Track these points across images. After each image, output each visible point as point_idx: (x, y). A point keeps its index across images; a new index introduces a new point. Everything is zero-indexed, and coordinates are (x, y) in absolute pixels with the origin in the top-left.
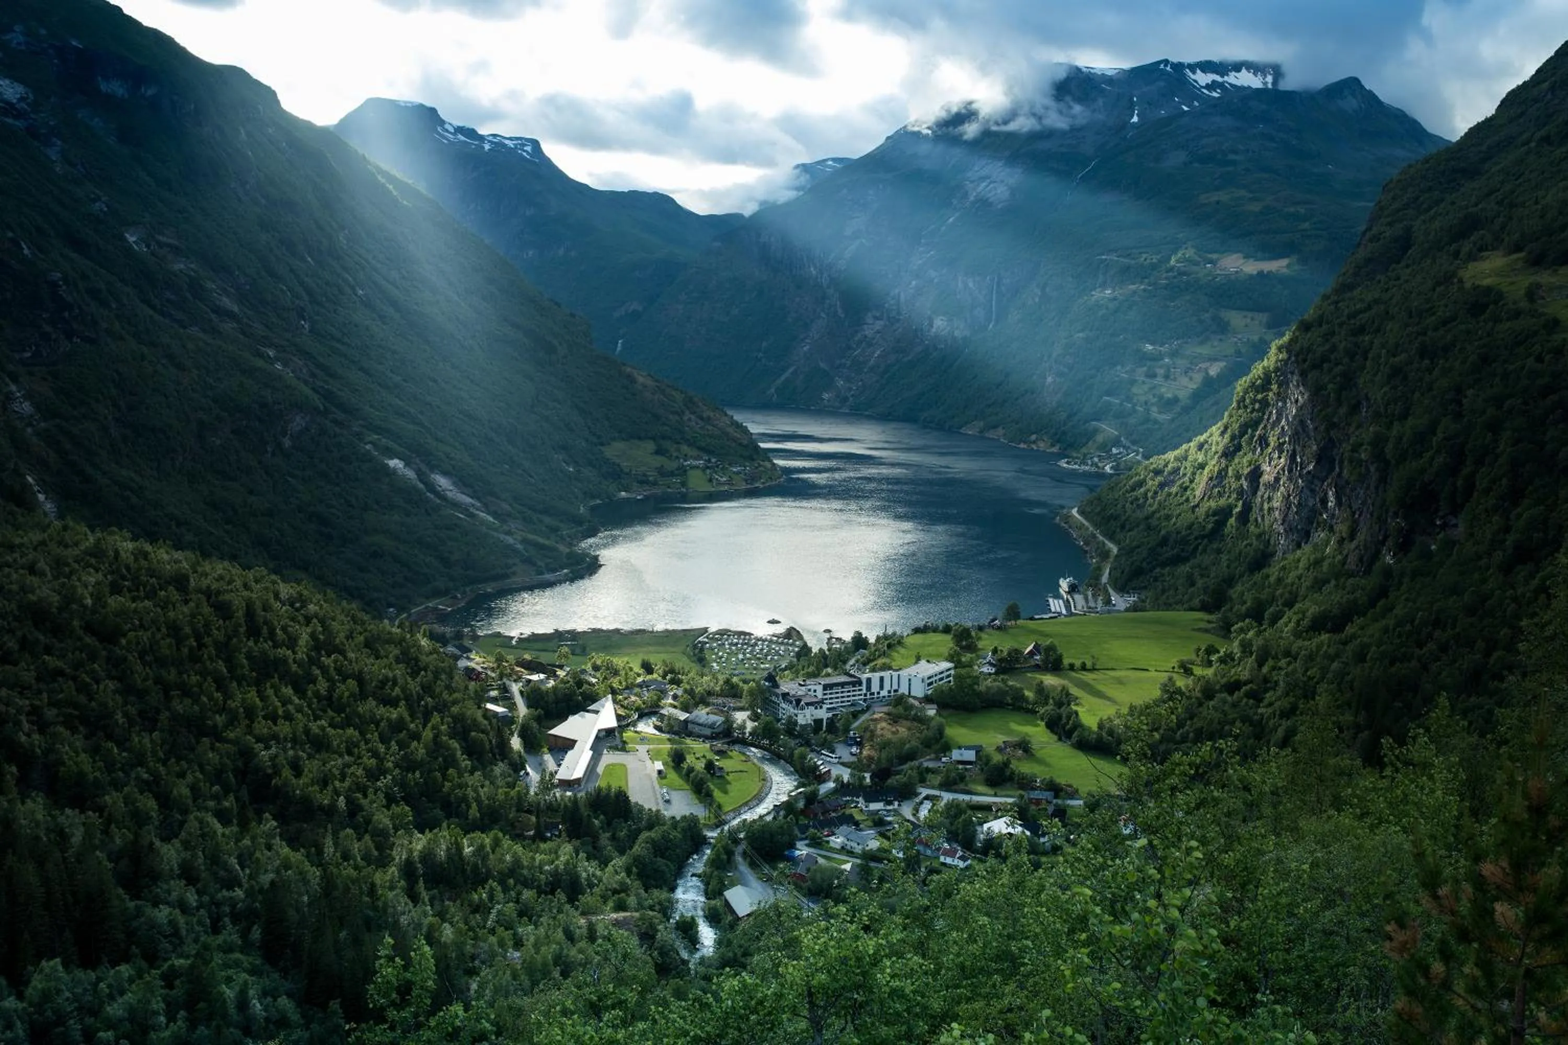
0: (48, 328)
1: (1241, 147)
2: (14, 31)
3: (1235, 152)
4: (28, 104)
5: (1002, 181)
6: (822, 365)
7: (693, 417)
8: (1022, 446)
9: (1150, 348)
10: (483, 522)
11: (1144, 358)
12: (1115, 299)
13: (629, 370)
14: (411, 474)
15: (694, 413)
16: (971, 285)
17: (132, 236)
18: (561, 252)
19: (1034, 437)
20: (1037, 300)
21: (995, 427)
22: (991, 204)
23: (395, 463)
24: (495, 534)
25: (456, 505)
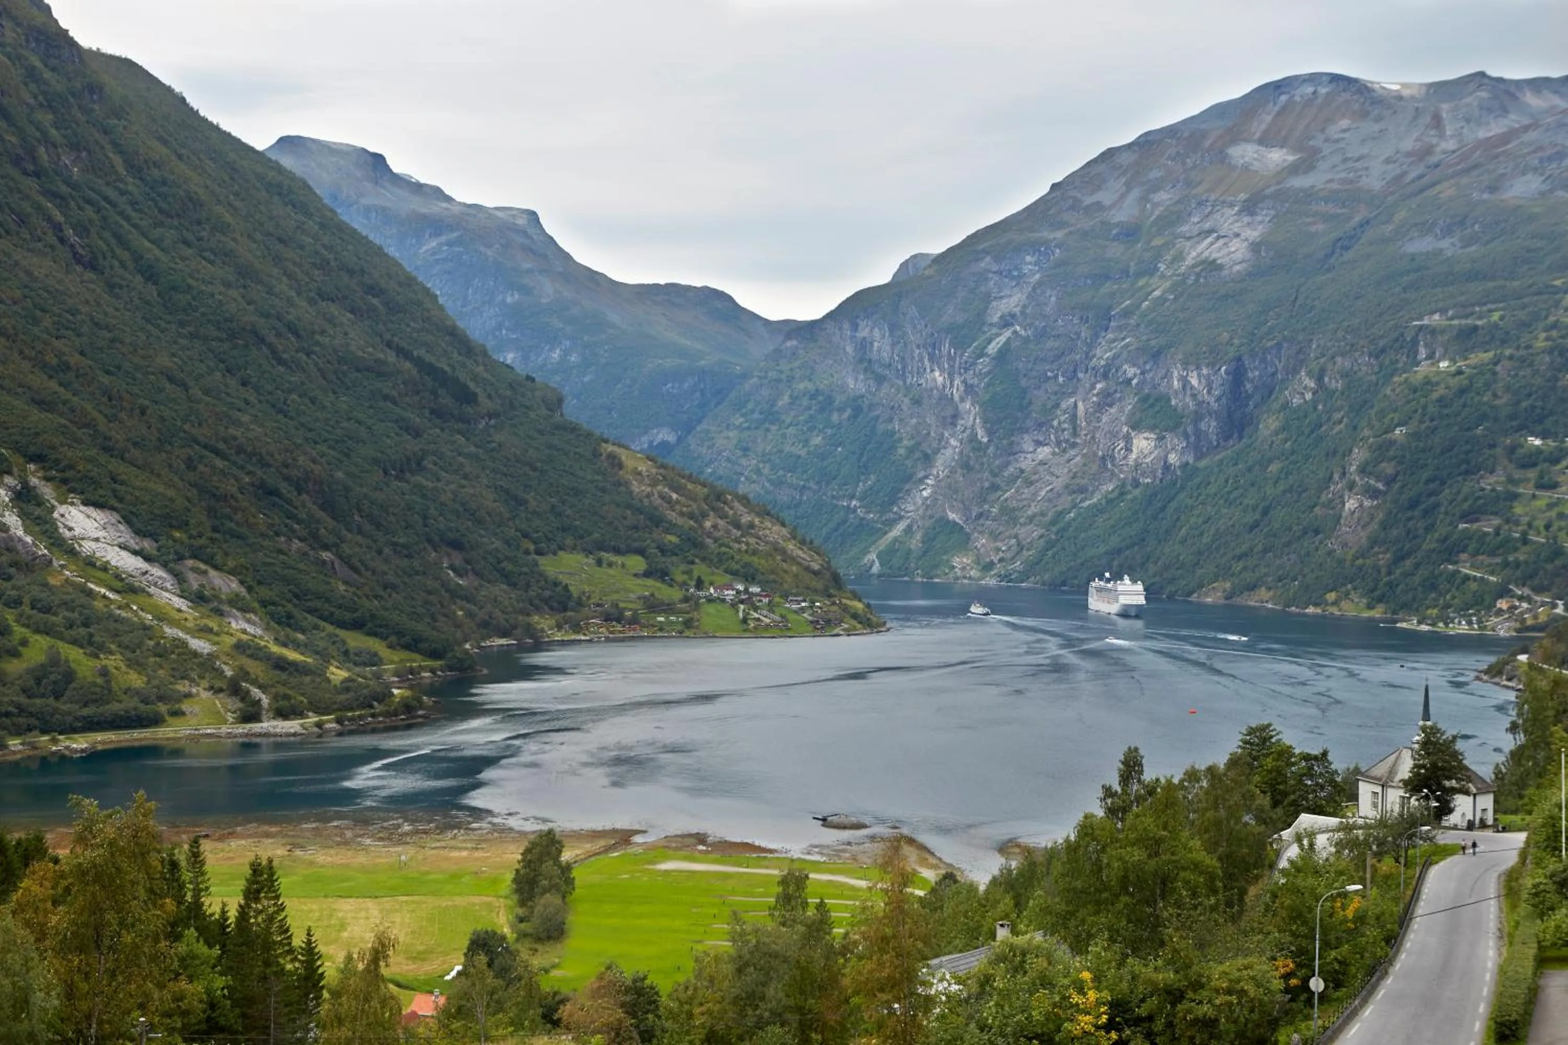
5: (1237, 235)
6: (952, 516)
7: (721, 523)
8: (1311, 610)
9: (1538, 442)
11: (1532, 460)
12: (1459, 372)
13: (610, 448)
15: (724, 516)
16: (1194, 382)
18: (556, 355)
19: (1331, 596)
20: (1308, 396)
21: (1252, 588)
22: (1220, 267)
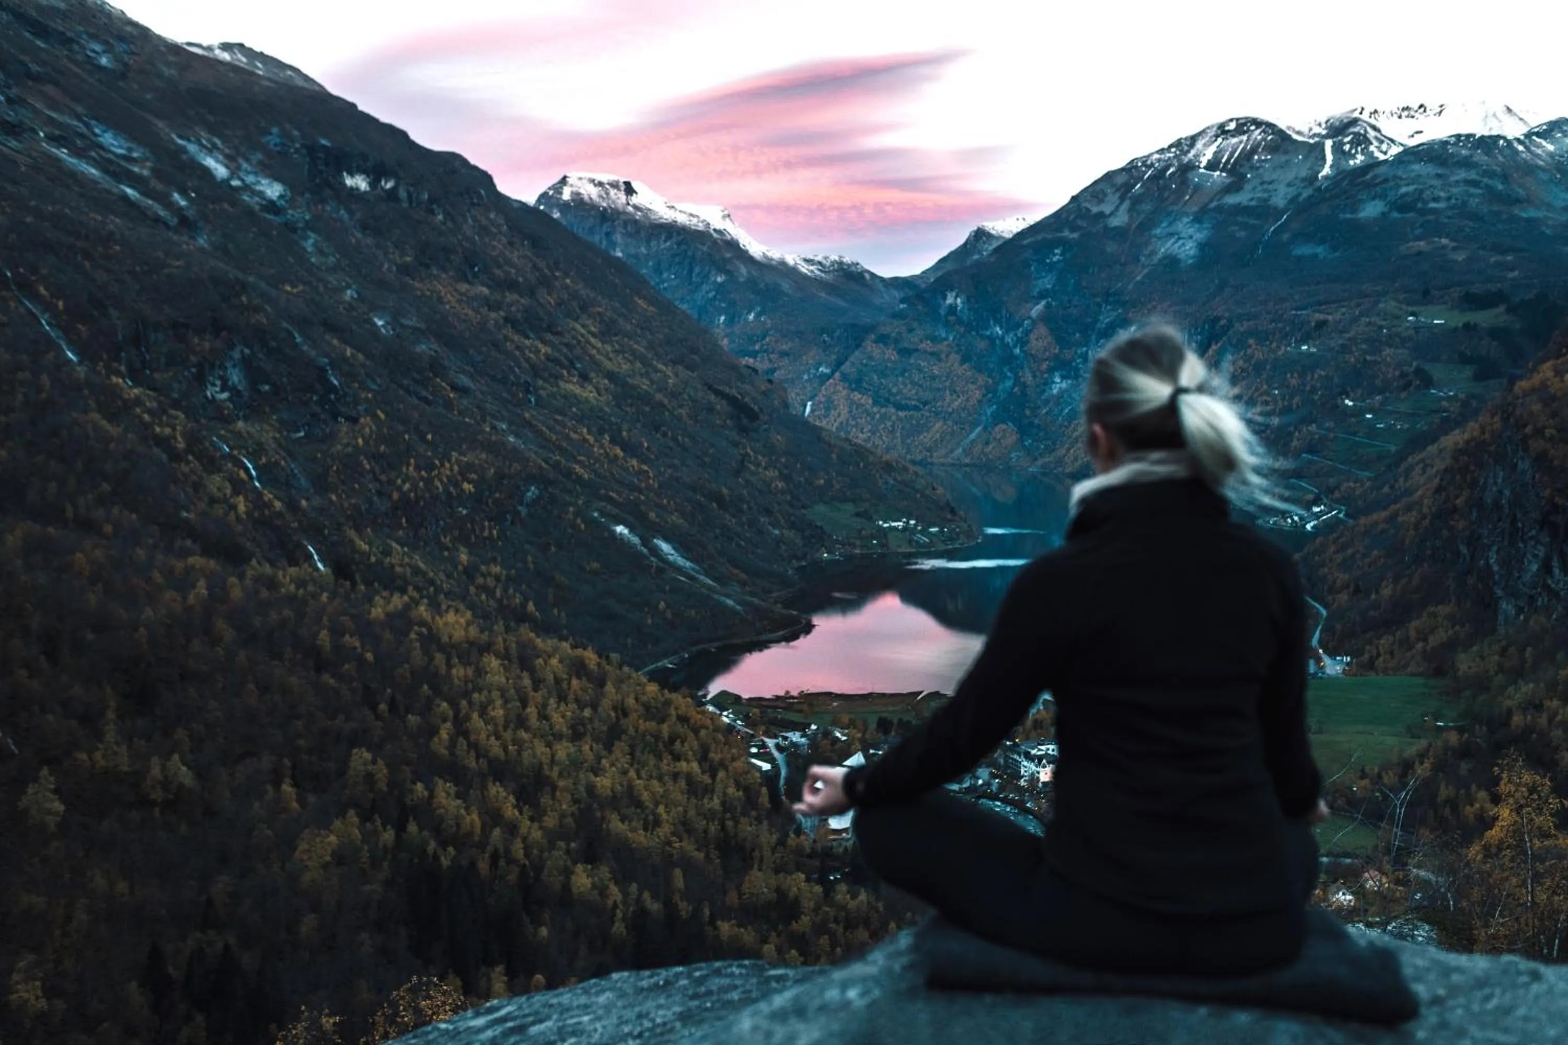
0: (318, 409)
1: (1442, 194)
2: (271, 134)
3: (1436, 200)
4: (286, 201)
5: (1191, 237)
7: (889, 480)
9: (1350, 404)
10: (704, 585)
11: (1343, 414)
12: (1311, 355)
14: (635, 540)
15: (890, 475)
17: (380, 319)
22: (1179, 261)
23: (620, 529)
24: (716, 597)
25: (679, 569)
